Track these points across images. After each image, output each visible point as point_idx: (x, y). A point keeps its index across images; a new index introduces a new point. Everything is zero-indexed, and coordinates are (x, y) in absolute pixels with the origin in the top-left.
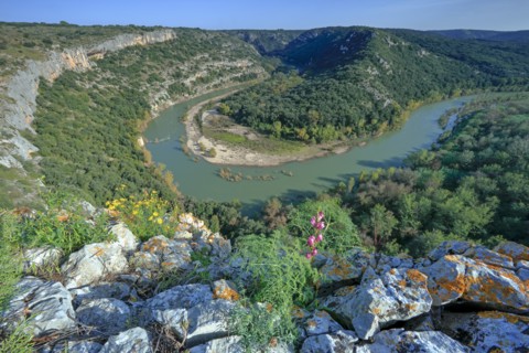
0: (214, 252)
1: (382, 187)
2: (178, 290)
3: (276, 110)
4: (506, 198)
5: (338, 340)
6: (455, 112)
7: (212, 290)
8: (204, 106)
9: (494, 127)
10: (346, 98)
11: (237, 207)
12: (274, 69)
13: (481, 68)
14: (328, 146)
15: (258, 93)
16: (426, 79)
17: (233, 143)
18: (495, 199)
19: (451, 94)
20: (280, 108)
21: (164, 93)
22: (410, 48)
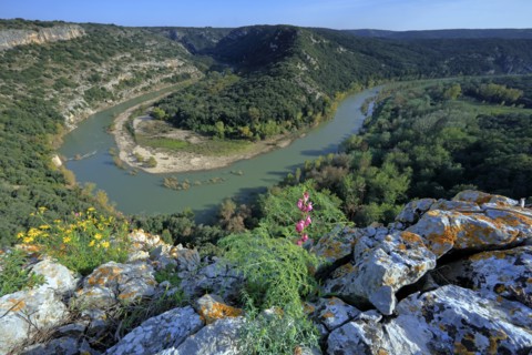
0: (182, 267)
1: (325, 173)
2: (152, 323)
3: (216, 110)
4: (416, 167)
5: (364, 324)
6: (372, 99)
7: (197, 311)
8: (134, 112)
9: (401, 111)
10: (282, 93)
11: (189, 216)
12: (208, 68)
13: (385, 62)
14: (272, 141)
15: (194, 94)
16: (347, 73)
17: (174, 148)
18: (410, 169)
19: (367, 85)
20: (220, 108)
21: (79, 100)
22: (330, 45)
